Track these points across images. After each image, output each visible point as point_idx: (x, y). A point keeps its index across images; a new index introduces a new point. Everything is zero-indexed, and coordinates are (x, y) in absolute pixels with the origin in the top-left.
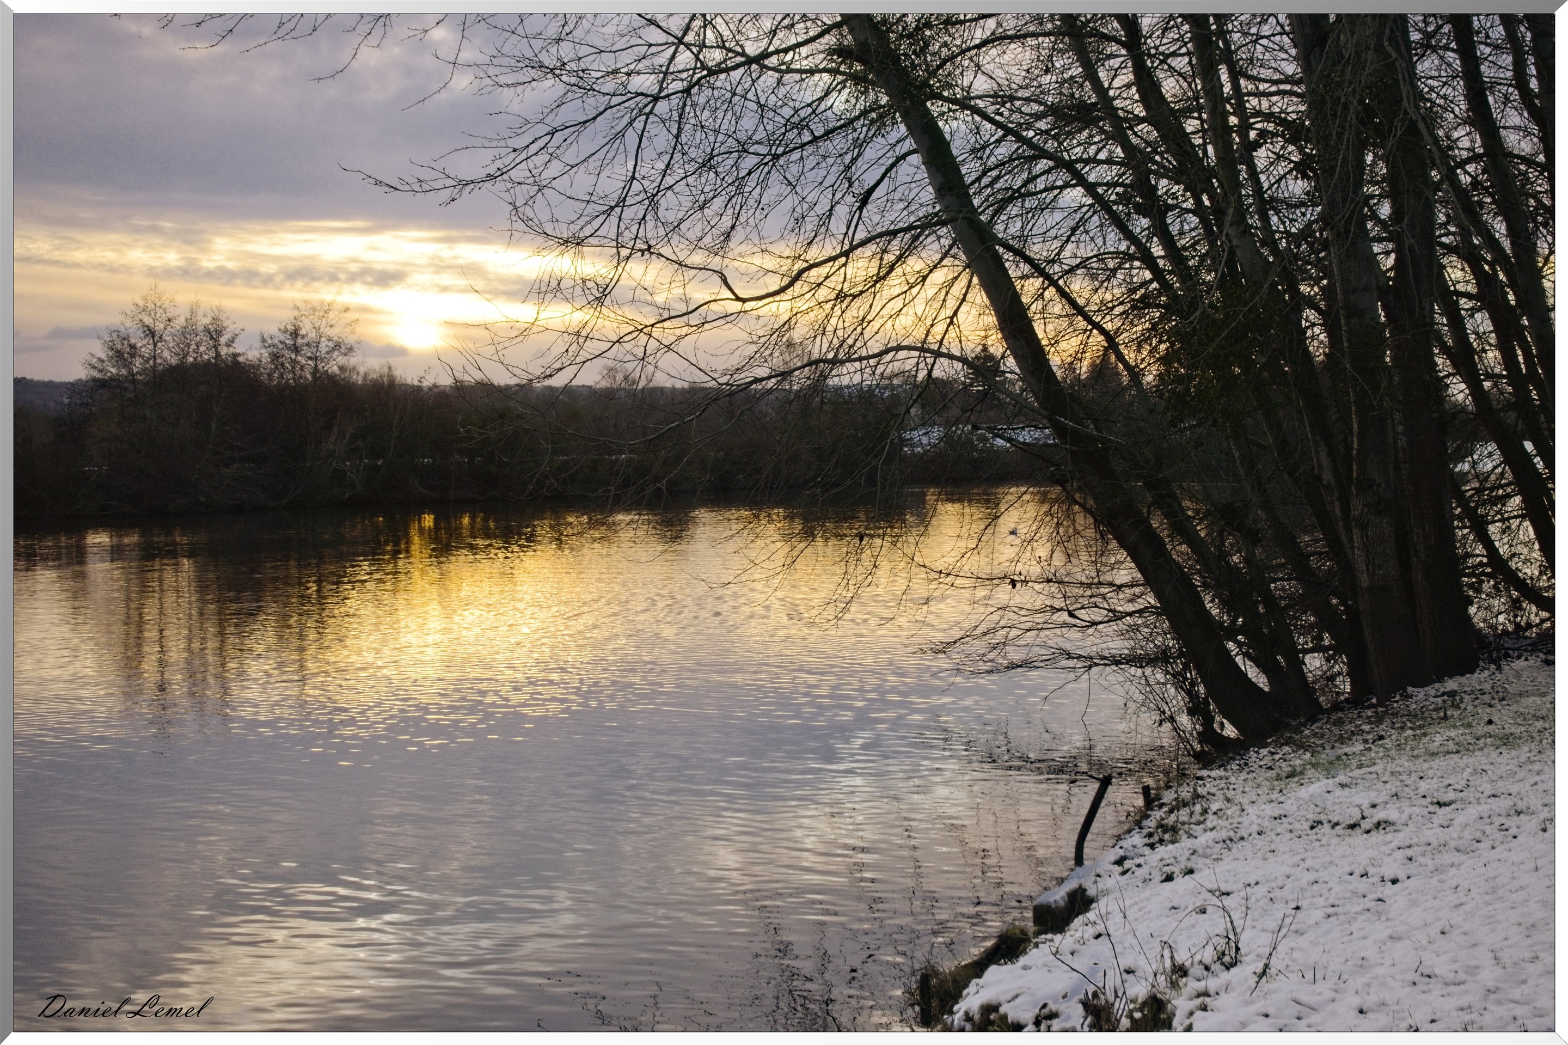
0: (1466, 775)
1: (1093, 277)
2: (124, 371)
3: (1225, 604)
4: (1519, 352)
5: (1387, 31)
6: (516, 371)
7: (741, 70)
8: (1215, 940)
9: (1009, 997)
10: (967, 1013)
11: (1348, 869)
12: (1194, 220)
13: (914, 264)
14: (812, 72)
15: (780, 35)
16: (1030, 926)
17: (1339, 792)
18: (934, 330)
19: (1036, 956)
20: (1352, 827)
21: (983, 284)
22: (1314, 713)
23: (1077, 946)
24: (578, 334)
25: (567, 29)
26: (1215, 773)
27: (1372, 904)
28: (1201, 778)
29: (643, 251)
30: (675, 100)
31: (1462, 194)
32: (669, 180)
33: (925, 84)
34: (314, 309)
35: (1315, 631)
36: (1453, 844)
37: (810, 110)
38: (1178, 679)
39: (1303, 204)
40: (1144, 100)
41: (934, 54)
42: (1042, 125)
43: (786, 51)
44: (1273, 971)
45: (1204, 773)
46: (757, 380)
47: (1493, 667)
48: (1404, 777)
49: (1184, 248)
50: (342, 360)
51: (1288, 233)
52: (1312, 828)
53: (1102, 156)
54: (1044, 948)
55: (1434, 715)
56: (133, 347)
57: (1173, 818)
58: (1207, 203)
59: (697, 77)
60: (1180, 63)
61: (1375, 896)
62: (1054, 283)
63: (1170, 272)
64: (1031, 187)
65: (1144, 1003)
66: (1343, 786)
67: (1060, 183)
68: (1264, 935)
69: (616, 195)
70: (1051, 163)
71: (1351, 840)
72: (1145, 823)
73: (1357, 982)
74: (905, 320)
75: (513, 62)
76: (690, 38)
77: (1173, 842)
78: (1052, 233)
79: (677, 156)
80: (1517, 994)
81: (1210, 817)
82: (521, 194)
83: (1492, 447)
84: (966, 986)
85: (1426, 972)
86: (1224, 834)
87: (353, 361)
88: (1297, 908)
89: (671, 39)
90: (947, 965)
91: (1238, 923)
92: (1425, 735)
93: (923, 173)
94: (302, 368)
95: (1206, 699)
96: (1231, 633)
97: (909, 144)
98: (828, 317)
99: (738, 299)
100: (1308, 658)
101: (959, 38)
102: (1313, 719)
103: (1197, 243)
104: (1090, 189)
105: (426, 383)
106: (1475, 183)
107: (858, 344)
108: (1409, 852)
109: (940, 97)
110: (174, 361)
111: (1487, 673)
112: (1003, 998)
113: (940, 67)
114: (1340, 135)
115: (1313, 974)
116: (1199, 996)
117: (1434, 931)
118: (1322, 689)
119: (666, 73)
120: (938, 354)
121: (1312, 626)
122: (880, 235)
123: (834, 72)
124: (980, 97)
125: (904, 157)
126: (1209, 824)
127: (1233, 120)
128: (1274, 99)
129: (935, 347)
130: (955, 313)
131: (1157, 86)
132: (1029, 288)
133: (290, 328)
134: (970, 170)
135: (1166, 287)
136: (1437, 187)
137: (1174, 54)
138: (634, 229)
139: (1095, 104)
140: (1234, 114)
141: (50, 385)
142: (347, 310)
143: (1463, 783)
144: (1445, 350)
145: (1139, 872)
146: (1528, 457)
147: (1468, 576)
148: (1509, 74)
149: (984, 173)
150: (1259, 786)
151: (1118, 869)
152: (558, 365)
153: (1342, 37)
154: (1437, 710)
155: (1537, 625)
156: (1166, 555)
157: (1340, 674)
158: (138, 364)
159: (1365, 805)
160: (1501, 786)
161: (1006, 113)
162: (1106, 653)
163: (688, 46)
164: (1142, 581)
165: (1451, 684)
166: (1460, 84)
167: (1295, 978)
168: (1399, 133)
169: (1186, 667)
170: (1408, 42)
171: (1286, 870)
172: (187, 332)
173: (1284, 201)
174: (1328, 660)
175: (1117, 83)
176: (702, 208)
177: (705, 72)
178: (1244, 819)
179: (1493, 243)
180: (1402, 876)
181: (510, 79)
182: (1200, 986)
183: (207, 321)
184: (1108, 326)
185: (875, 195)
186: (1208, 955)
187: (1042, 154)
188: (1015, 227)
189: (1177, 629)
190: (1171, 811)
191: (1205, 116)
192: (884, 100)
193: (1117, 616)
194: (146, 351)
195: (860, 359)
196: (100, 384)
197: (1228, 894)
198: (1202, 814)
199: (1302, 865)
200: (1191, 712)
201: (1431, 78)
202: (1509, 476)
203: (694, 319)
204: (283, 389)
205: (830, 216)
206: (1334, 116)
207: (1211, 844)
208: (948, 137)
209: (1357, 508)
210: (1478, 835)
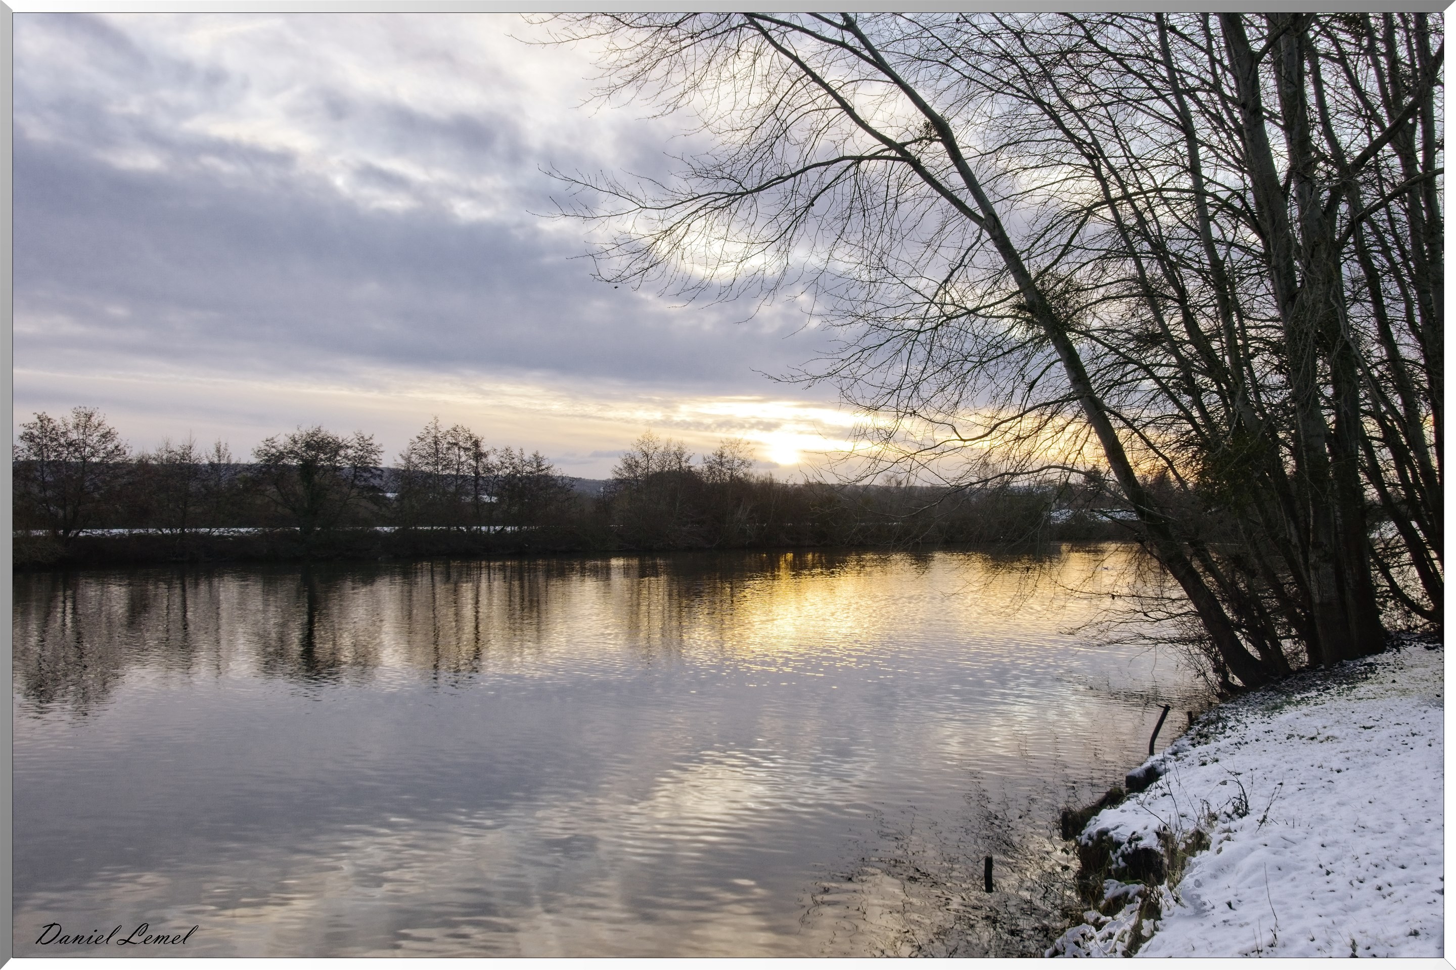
0: (1380, 711)
1: (1158, 428)
2: (632, 475)
3: (1235, 612)
4: (1409, 471)
5: (1332, 292)
6: (841, 478)
7: (965, 317)
8: (1233, 800)
9: (1113, 827)
10: (1089, 835)
11: (1310, 763)
12: (1216, 397)
13: (1059, 421)
14: (1002, 317)
15: (986, 298)
16: (1124, 788)
17: (1303, 718)
18: (1070, 457)
19: (1129, 805)
20: (1312, 739)
21: (1097, 432)
22: (1288, 673)
23: (1152, 800)
24: (875, 458)
25: (870, 296)
26: (1229, 706)
27: (1326, 784)
28: (1222, 708)
29: (911, 415)
30: (929, 333)
31: (1375, 382)
32: (925, 376)
33: (1065, 323)
34: (731, 443)
35: (1287, 627)
36: (1373, 751)
37: (1001, 338)
38: (1208, 651)
39: (1280, 388)
40: (1189, 332)
41: (1071, 307)
42: (1131, 345)
43: (989, 306)
44: (1268, 819)
45: (1223, 705)
46: (972, 484)
47: (1395, 650)
48: (1342, 711)
49: (1211, 412)
50: (745, 470)
51: (1271, 405)
52: (1288, 738)
53: (1164, 362)
54: (1134, 801)
55: (1360, 676)
56: (637, 462)
57: (1206, 730)
58: (1225, 388)
59: (941, 320)
60: (1210, 311)
61: (1328, 779)
62: (1137, 431)
63: (1203, 426)
64: (1124, 379)
65: (1193, 834)
66: (1306, 715)
67: (1140, 377)
68: (1261, 798)
69: (896, 384)
70: (1136, 366)
71: (1311, 746)
72: (1189, 732)
73: (1320, 829)
74: (1051, 452)
75: (842, 313)
76: (937, 300)
77: (1206, 744)
78: (1137, 404)
79: (930, 363)
80: (1419, 840)
81: (1227, 730)
82: (845, 383)
83: (1392, 524)
84: (1089, 820)
85: (1361, 825)
86: (1236, 740)
87: (751, 470)
88: (1281, 784)
89: (926, 300)
90: (1078, 808)
91: (1247, 793)
92: (1355, 687)
93: (1064, 371)
94: (724, 474)
95: (1224, 664)
96: (1238, 627)
97: (1056, 356)
98: (1011, 449)
99: (962, 440)
100: (1283, 642)
101: (1083, 298)
102: (1286, 677)
103: (1218, 410)
104: (1157, 380)
105: (791, 483)
106: (1382, 376)
107: (1027, 464)
108: (1347, 755)
109: (1073, 330)
110: (658, 470)
111: (1391, 653)
112: (1110, 827)
113: (1074, 314)
114: (1303, 350)
115: (1292, 822)
116: (1225, 831)
117: (1365, 802)
118: (1292, 659)
119: (924, 320)
120: (1072, 470)
121: (1284, 623)
122: (1040, 406)
123: (1015, 317)
124: (1095, 330)
125: (1053, 363)
126: (1227, 734)
127: (1240, 342)
128: (1263, 330)
129: (1070, 467)
130: (1082, 448)
131: (1195, 325)
132: (1123, 434)
133: (719, 453)
134: (1090, 369)
135: (1200, 433)
136: (1360, 378)
137: (1205, 306)
138: (906, 402)
139: (1160, 334)
140: (1240, 338)
141: (594, 482)
142: (748, 443)
143: (1379, 716)
144: (1364, 470)
145: (1186, 760)
146: (1414, 531)
147: (1379, 597)
148: (1403, 315)
149: (1098, 371)
150: (1256, 714)
151: (1173, 757)
152: (864, 475)
153: (1304, 296)
154: (1361, 673)
155: (1421, 627)
156: (1200, 582)
157: (1302, 651)
158: (639, 471)
159: (1320, 726)
160: (1402, 719)
161: (1110, 339)
162: (1166, 637)
163: (936, 304)
164: (1187, 597)
165: (1370, 660)
166: (1373, 320)
167: (1282, 824)
168: (1339, 349)
169: (1213, 646)
170: (1343, 298)
171: (1273, 761)
172: (666, 453)
173: (1269, 387)
174: (1295, 643)
175: (1172, 322)
176: (942, 390)
177: (945, 318)
178: (1247, 732)
179: (1392, 409)
180: (1343, 768)
181: (839, 323)
182: (1226, 826)
183: (675, 449)
184: (1168, 456)
185: (1037, 384)
186: (1230, 809)
187: (1131, 361)
188: (1115, 401)
189: (1206, 624)
190: (1204, 726)
191: (1224, 340)
192: (1043, 332)
193: (1171, 616)
194: (644, 465)
195: (1028, 473)
196: (619, 482)
197: (1239, 774)
198: (1222, 728)
199: (1283, 760)
200: (1215, 671)
201: (1356, 317)
202: (1403, 541)
203: (938, 450)
204: (714, 485)
205: (1012, 395)
206: (1300, 339)
207: (1228, 745)
208: (1078, 352)
209: (1313, 559)
210: (1389, 747)
